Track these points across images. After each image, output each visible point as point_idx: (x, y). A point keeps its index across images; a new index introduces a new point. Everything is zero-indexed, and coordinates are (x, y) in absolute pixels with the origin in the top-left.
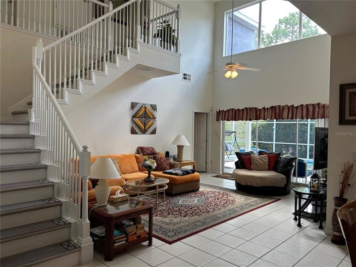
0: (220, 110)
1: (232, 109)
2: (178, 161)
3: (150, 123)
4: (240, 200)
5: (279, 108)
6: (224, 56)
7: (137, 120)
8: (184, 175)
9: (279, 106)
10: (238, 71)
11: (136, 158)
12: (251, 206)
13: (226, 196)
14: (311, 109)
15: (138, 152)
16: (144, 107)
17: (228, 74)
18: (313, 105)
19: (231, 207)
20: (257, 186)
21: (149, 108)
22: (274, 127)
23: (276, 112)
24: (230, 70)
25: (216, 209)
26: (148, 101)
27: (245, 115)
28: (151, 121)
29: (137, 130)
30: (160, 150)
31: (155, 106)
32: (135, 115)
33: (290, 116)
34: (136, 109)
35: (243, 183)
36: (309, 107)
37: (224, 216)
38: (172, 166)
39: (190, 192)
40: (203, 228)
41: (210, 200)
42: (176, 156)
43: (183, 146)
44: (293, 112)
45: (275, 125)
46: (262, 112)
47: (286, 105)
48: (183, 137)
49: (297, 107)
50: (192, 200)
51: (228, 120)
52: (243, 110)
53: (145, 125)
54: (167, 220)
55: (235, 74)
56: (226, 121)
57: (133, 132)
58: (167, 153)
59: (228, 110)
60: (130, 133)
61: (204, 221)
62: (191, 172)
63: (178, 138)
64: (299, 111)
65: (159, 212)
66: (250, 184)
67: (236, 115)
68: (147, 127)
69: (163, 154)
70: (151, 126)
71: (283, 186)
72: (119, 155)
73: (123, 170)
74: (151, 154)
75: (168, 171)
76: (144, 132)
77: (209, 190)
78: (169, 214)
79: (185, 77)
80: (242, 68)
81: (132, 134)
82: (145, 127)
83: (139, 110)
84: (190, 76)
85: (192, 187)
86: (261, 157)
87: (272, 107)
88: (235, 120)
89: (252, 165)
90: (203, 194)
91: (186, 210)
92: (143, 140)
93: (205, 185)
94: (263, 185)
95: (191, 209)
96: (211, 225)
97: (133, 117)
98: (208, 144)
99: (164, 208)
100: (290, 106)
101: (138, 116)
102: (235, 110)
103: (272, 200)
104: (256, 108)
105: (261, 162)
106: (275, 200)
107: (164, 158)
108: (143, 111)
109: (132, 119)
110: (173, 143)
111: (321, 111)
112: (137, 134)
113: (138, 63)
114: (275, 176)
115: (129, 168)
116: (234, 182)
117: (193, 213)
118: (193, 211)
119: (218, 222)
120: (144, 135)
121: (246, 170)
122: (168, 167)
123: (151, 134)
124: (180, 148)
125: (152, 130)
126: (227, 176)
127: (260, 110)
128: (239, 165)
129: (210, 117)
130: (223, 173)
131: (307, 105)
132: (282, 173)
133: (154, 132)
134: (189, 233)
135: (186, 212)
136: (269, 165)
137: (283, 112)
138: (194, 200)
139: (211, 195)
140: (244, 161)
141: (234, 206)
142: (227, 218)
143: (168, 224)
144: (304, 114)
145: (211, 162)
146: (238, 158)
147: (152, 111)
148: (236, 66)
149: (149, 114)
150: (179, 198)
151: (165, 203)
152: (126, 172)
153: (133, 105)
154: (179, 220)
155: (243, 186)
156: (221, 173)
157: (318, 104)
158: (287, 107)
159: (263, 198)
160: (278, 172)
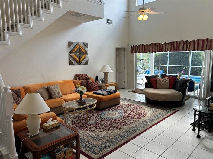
0: (133, 46)
1: (143, 45)
2: (104, 83)
3: (83, 57)
4: (149, 112)
5: (177, 43)
6: (136, 5)
7: (73, 55)
8: (108, 94)
9: (177, 41)
10: (148, 14)
11: (74, 82)
12: (158, 117)
13: (139, 109)
14: (201, 43)
15: (75, 78)
16: (78, 44)
17: (141, 18)
18: (203, 40)
19: (143, 119)
20: (162, 101)
21: (82, 45)
22: (168, 55)
23: (175, 46)
24: (142, 14)
25: (133, 121)
26: (81, 40)
27: (152, 49)
28: (84, 55)
29: (74, 62)
30: (92, 76)
31: (87, 44)
32: (71, 51)
33: (185, 49)
34: (72, 47)
35: (151, 99)
36: (200, 41)
37: (139, 129)
38: (100, 88)
39: (113, 106)
40: (123, 142)
41: (128, 112)
42: (103, 79)
43: (108, 73)
44: (187, 45)
45: (168, 54)
46: (164, 46)
47: (182, 41)
48: (108, 66)
49: (190, 42)
50: (114, 114)
51: (139, 52)
52: (150, 45)
53: (80, 58)
54: (94, 135)
55: (146, 17)
56: (138, 53)
57: (71, 64)
58: (97, 78)
59: (140, 46)
60: (69, 65)
61: (123, 135)
62: (113, 92)
63: (104, 67)
64: (192, 45)
65: (90, 127)
66: (156, 99)
67: (145, 49)
68: (81, 59)
69: (94, 78)
70: (84, 59)
71: (180, 100)
72: (60, 81)
73: (64, 92)
74: (85, 79)
75: (97, 92)
76: (79, 63)
77: (127, 103)
78: (97, 128)
79: (108, 22)
80: (151, 12)
81: (70, 65)
82: (80, 60)
83: (74, 48)
84: (112, 21)
85: (114, 103)
86: (163, 79)
87: (171, 43)
88: (145, 52)
89: (157, 85)
90: (122, 107)
91: (110, 123)
92: (79, 69)
93: (124, 99)
94: (166, 100)
95: (114, 122)
96: (129, 138)
97: (70, 53)
98: (125, 69)
99: (93, 122)
100: (185, 41)
101: (74, 52)
102: (145, 45)
103: (173, 112)
104: (159, 44)
105: (164, 83)
106: (175, 111)
107: (95, 81)
108: (77, 48)
109: (70, 55)
110: (101, 71)
111: (209, 44)
112: (74, 65)
113: (69, 10)
114: (174, 93)
115: (68, 90)
116: (144, 96)
117: (115, 126)
118: (115, 124)
119: (134, 135)
120: (79, 66)
121: (153, 89)
122: (97, 88)
123: (85, 64)
124: (106, 74)
125: (85, 62)
126: (139, 91)
127: (163, 44)
128: (147, 85)
129: (127, 50)
130: (136, 89)
131: (198, 40)
132: (179, 91)
133: (86, 63)
134: (111, 149)
135: (109, 125)
136: (169, 85)
137: (179, 45)
138: (116, 113)
139: (128, 109)
140: (151, 82)
141: (146, 118)
142: (141, 131)
143: (95, 139)
144: (195, 47)
145: (128, 82)
146: (147, 80)
147: (84, 48)
148: (147, 10)
149: (82, 50)
150: (105, 112)
151: (95, 117)
152: (66, 93)
153: (70, 44)
154: (104, 135)
155: (151, 100)
156: (134, 89)
157: (207, 39)
158: (182, 42)
159: (166, 109)
160: (176, 90)
